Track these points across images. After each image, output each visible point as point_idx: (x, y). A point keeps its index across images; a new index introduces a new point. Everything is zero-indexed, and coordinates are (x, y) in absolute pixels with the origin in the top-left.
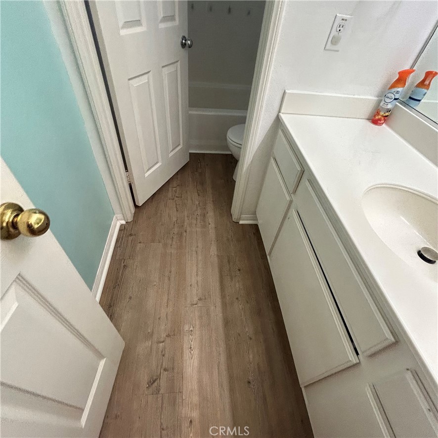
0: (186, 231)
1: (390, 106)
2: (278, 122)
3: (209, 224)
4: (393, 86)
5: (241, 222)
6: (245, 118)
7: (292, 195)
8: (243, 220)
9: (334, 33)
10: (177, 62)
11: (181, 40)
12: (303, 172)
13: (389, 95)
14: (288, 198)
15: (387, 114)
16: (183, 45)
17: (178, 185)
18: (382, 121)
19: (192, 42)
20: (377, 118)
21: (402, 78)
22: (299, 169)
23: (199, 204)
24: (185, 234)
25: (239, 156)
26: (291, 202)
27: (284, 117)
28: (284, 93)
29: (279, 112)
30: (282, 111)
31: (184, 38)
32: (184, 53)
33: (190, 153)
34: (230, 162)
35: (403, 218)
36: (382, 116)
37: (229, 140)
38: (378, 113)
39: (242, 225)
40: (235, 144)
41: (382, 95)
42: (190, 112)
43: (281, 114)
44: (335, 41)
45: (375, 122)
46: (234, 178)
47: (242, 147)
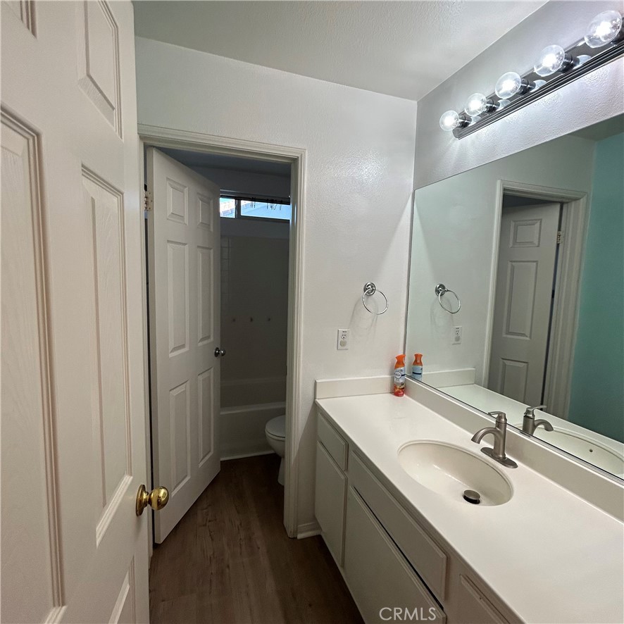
0: (228, 567)
1: (401, 381)
2: (316, 408)
3: (259, 548)
4: (396, 367)
5: (300, 536)
6: (284, 409)
7: (346, 473)
8: (301, 532)
9: (340, 340)
10: (210, 369)
11: (214, 351)
12: (348, 447)
13: (397, 373)
14: (343, 477)
15: (402, 387)
16: (216, 355)
17: (210, 505)
18: (402, 393)
19: (225, 351)
20: (396, 390)
21: (400, 361)
22: (344, 444)
23: (241, 524)
24: (227, 570)
25: (284, 452)
26: (347, 480)
27: (321, 402)
28: (316, 383)
29: (315, 398)
30: (317, 397)
31: (217, 349)
32: (217, 361)
33: (221, 462)
34: (271, 463)
35: (436, 467)
36: (400, 389)
37: (269, 435)
38: (395, 387)
39: (301, 539)
40: (276, 438)
41: (393, 374)
42: (222, 413)
43: (317, 400)
44: (343, 344)
45: (397, 394)
46: (280, 481)
47: (286, 439)
